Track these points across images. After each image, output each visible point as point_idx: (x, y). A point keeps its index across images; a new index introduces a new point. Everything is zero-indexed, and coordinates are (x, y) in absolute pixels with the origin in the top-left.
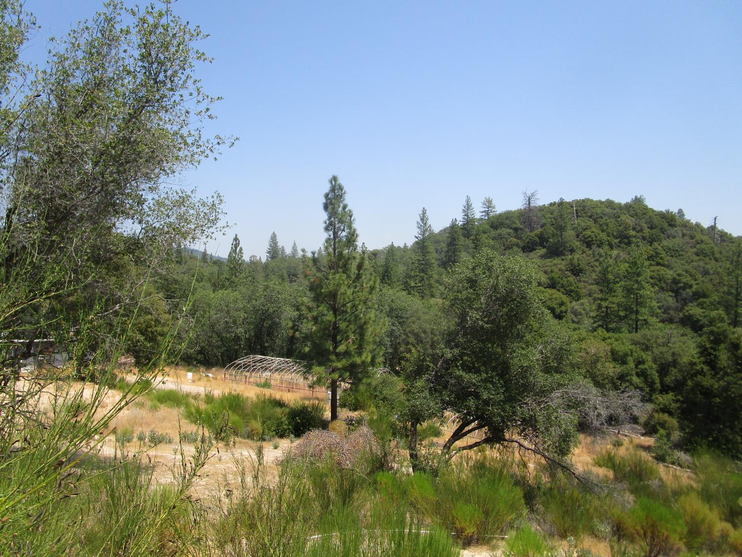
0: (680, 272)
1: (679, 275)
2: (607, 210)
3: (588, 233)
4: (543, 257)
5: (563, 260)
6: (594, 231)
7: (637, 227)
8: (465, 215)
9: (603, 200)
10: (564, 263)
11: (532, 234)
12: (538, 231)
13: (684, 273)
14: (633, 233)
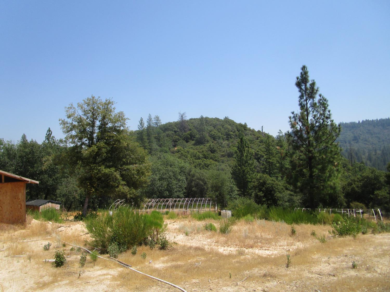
0: (257, 150)
1: (258, 151)
2: (217, 122)
3: (213, 133)
4: (194, 145)
5: (205, 146)
6: (215, 132)
7: (233, 130)
8: (148, 124)
9: (214, 118)
10: (206, 147)
11: (186, 133)
12: (189, 132)
13: (259, 150)
14: (231, 133)
